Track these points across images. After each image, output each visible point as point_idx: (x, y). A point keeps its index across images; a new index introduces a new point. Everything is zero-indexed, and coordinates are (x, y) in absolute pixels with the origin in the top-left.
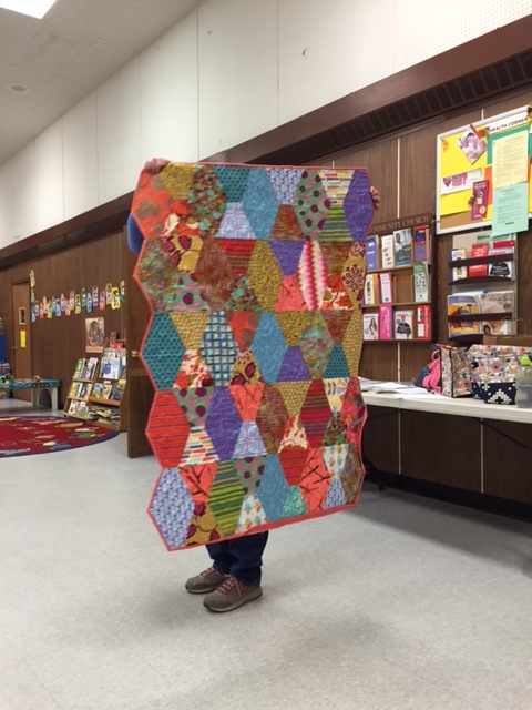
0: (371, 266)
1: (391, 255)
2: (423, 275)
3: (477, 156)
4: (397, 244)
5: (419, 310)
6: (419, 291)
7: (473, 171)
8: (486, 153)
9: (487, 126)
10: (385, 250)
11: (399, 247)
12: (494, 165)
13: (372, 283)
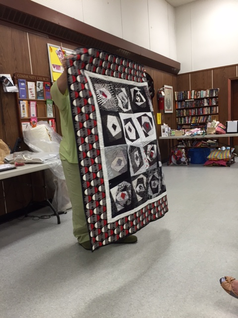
0: (23, 96)
1: (34, 92)
2: (51, 105)
5: (50, 121)
6: (49, 112)
9: (66, 51)
10: (31, 89)
11: (38, 90)
13: (25, 105)
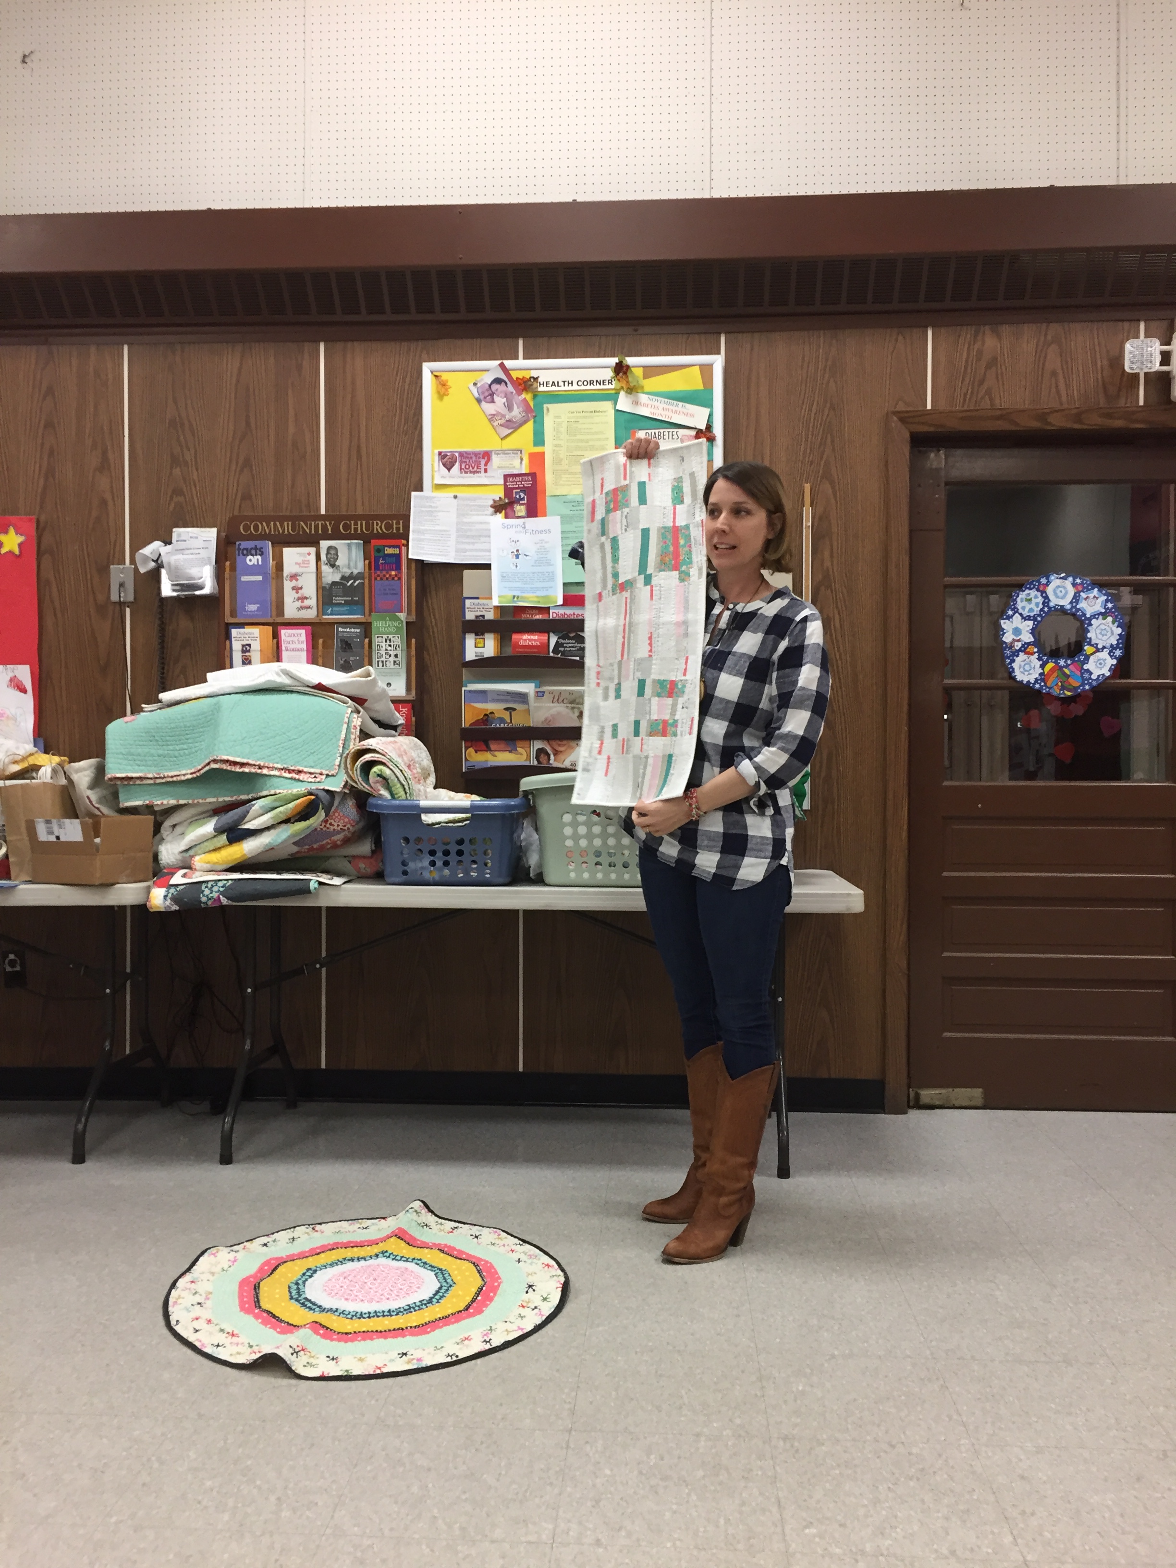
0: (252, 607)
1: (310, 589)
2: (398, 640)
3: (513, 426)
4: (325, 569)
6: (385, 675)
7: (504, 452)
8: (530, 425)
9: (534, 374)
10: (294, 577)
11: (330, 576)
12: (548, 449)
13: (256, 646)
